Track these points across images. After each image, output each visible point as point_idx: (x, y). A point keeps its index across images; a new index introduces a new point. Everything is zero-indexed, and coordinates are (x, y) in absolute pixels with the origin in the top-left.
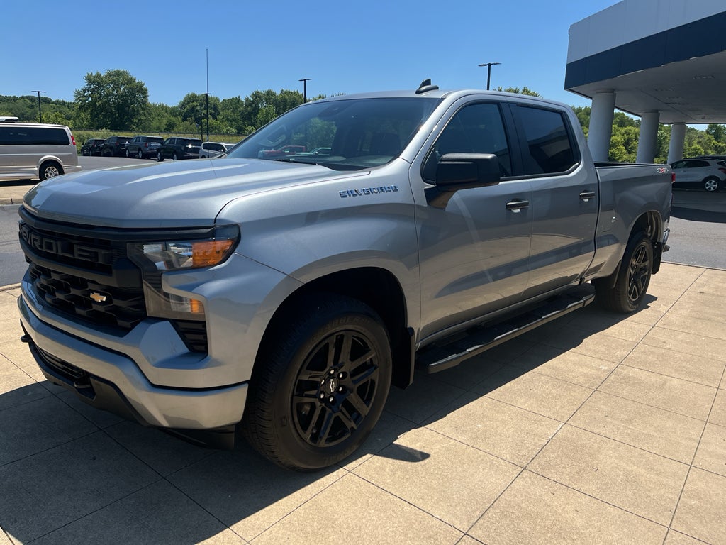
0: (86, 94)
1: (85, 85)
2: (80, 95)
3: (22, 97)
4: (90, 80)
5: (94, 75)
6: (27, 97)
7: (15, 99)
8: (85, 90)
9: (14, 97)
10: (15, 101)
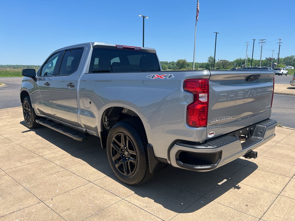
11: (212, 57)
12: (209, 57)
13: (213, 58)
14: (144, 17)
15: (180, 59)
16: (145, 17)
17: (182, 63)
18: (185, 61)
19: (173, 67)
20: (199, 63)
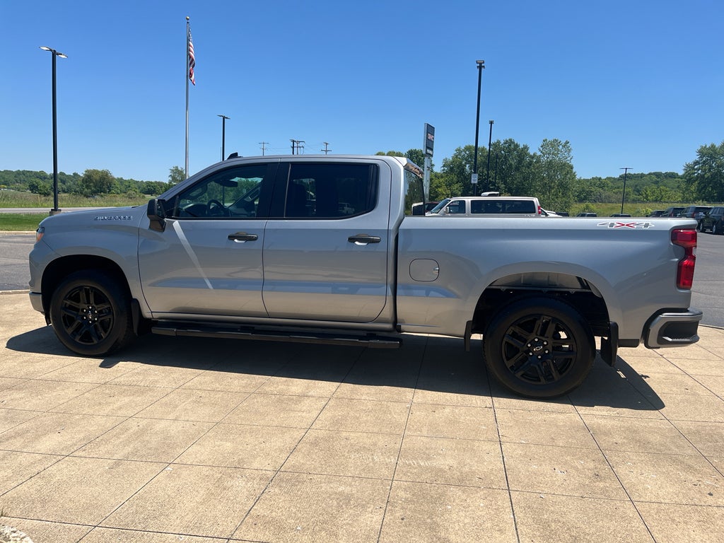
0: (696, 167)
1: (697, 158)
2: (690, 168)
3: (650, 174)
4: (702, 153)
5: (708, 147)
6: (654, 174)
7: (642, 176)
8: (696, 163)
9: (642, 174)
10: (641, 177)
11: (180, 169)
12: (172, 168)
13: (182, 172)
14: (54, 54)
15: (91, 168)
16: (58, 54)
17: (98, 178)
18: (107, 174)
19: (64, 187)
20: (137, 182)
